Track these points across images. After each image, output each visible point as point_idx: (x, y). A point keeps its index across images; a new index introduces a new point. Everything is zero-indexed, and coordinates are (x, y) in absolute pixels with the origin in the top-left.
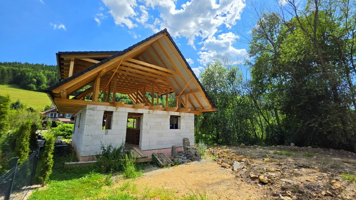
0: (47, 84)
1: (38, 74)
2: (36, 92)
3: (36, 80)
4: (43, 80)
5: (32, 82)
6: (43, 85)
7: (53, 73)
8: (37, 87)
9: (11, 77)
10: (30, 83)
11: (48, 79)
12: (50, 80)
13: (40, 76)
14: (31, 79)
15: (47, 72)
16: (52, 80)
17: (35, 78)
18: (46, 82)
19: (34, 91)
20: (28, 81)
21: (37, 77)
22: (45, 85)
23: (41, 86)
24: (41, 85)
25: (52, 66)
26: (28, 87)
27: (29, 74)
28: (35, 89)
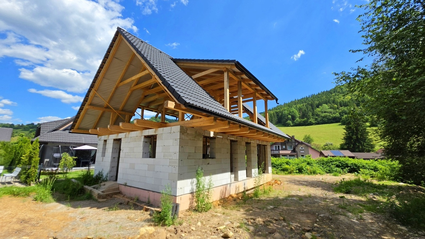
0: (300, 118)
1: (291, 111)
2: (293, 127)
3: (291, 116)
4: (296, 114)
5: (288, 119)
6: (296, 119)
7: (303, 105)
8: (293, 122)
9: (276, 118)
10: (287, 120)
11: (300, 113)
12: (301, 112)
13: (293, 112)
14: (287, 116)
15: (298, 106)
16: (303, 113)
17: (290, 115)
18: (299, 116)
19: (291, 126)
20: (286, 119)
21: (291, 114)
22: (298, 119)
23: (295, 121)
24: (295, 119)
25: (302, 99)
26: (287, 124)
27: (285, 112)
28: (292, 124)
